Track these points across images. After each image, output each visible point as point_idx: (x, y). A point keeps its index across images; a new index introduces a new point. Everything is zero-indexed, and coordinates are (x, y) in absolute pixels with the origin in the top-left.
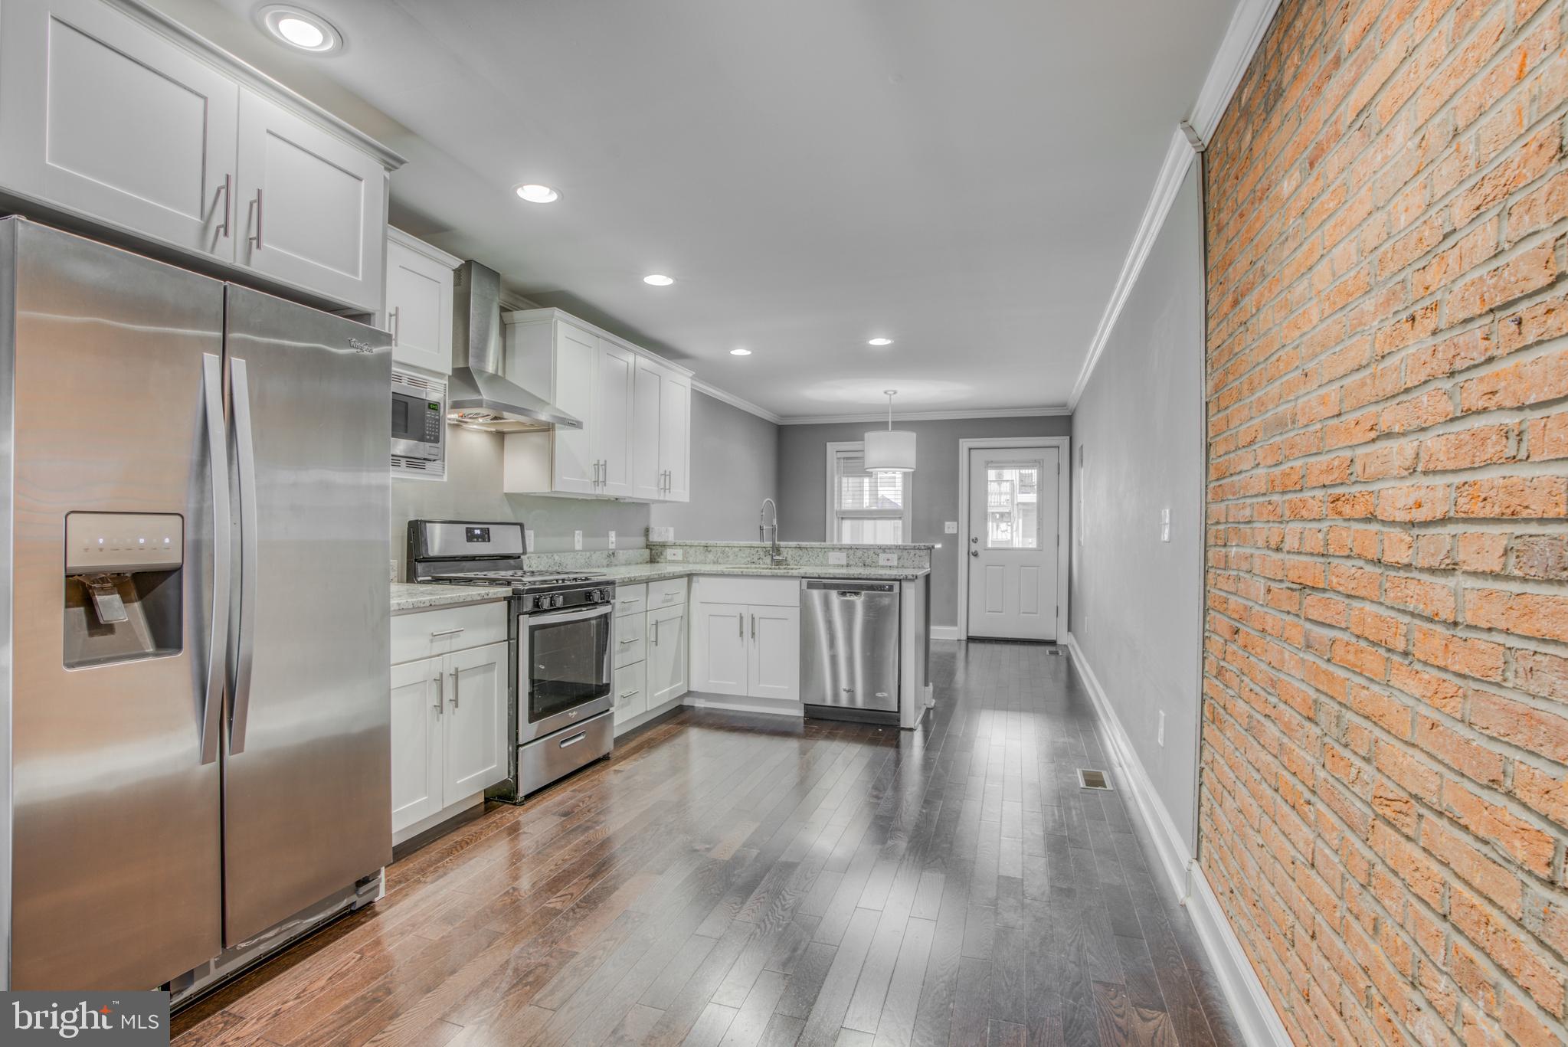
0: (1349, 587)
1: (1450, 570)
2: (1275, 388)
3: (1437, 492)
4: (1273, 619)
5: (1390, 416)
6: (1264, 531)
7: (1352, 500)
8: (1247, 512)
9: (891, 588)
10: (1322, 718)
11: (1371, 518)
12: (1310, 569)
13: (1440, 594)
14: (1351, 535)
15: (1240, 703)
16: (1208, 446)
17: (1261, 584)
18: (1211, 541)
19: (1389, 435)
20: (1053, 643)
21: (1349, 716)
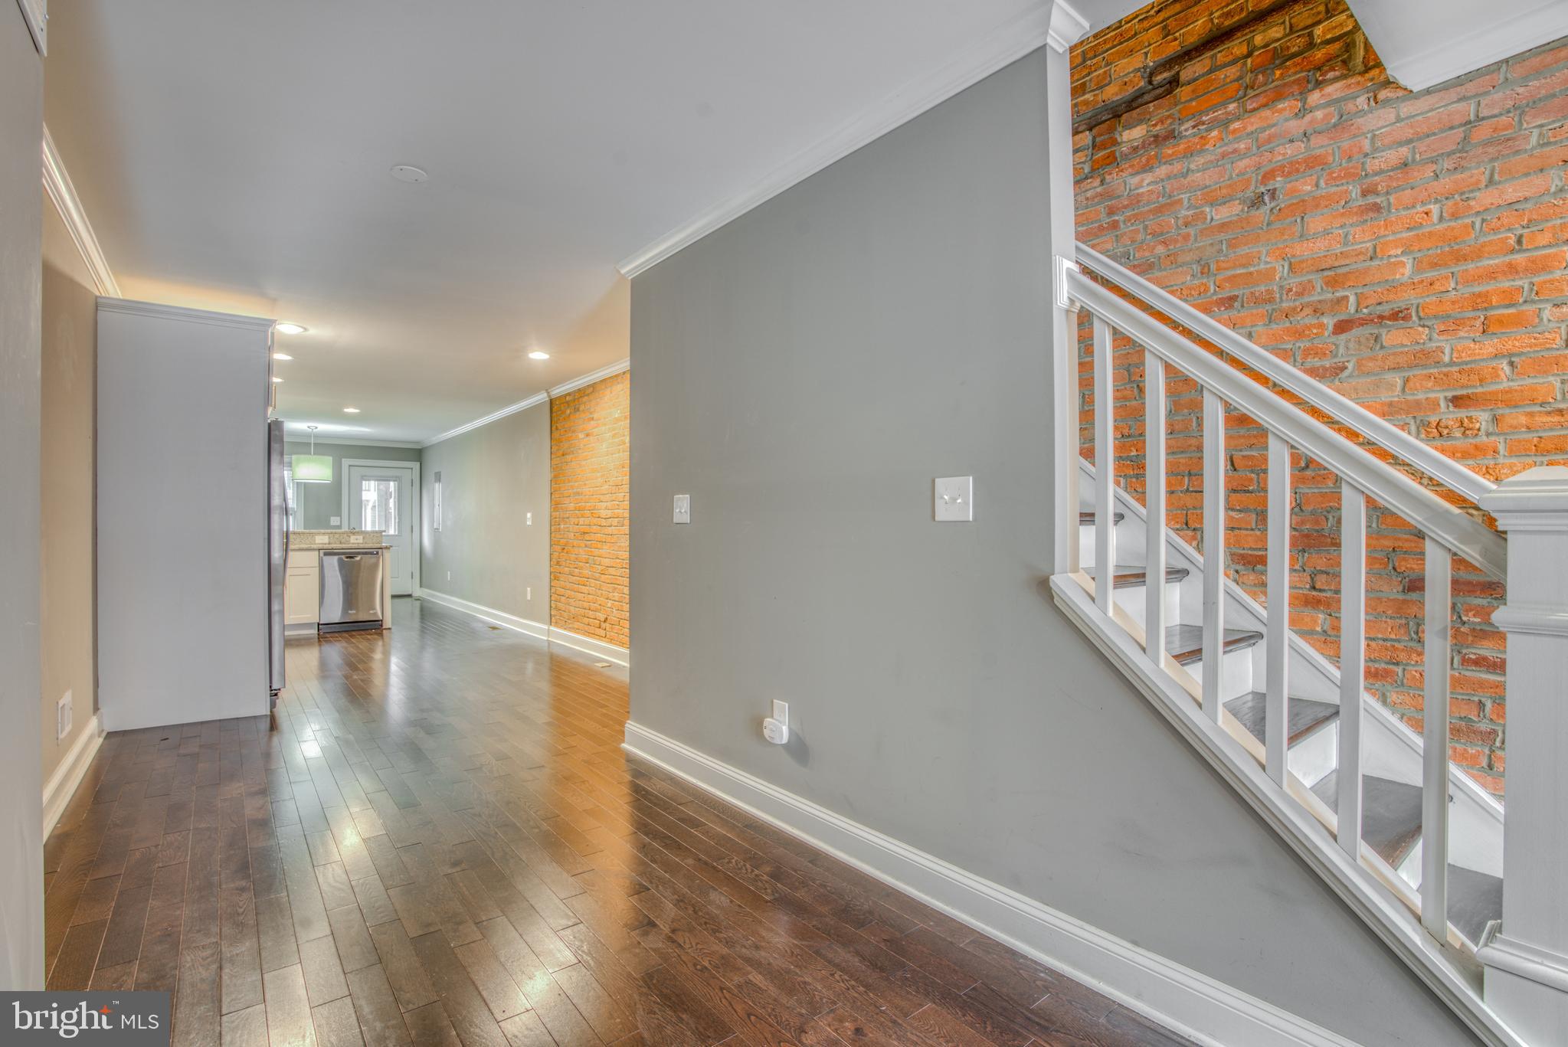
0: (595, 531)
1: (611, 526)
2: (576, 484)
3: (609, 513)
4: (576, 542)
5: (602, 497)
6: (573, 520)
7: (595, 513)
8: (567, 515)
9: (377, 553)
10: (590, 561)
11: (599, 517)
12: (586, 529)
13: (610, 530)
14: (595, 521)
15: (566, 569)
16: (551, 494)
17: (573, 534)
18: (553, 524)
19: (602, 502)
20: (410, 596)
21: (596, 558)
